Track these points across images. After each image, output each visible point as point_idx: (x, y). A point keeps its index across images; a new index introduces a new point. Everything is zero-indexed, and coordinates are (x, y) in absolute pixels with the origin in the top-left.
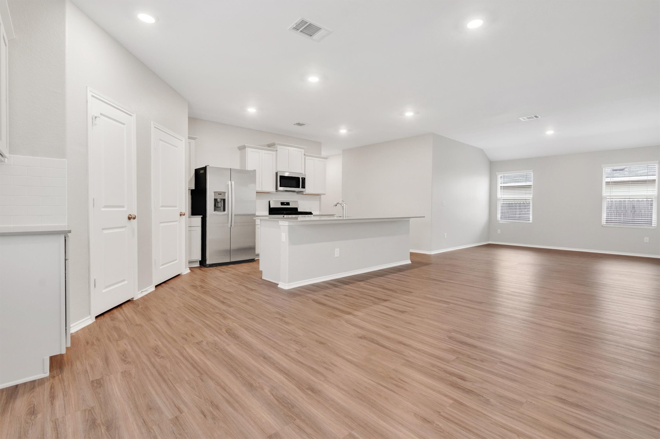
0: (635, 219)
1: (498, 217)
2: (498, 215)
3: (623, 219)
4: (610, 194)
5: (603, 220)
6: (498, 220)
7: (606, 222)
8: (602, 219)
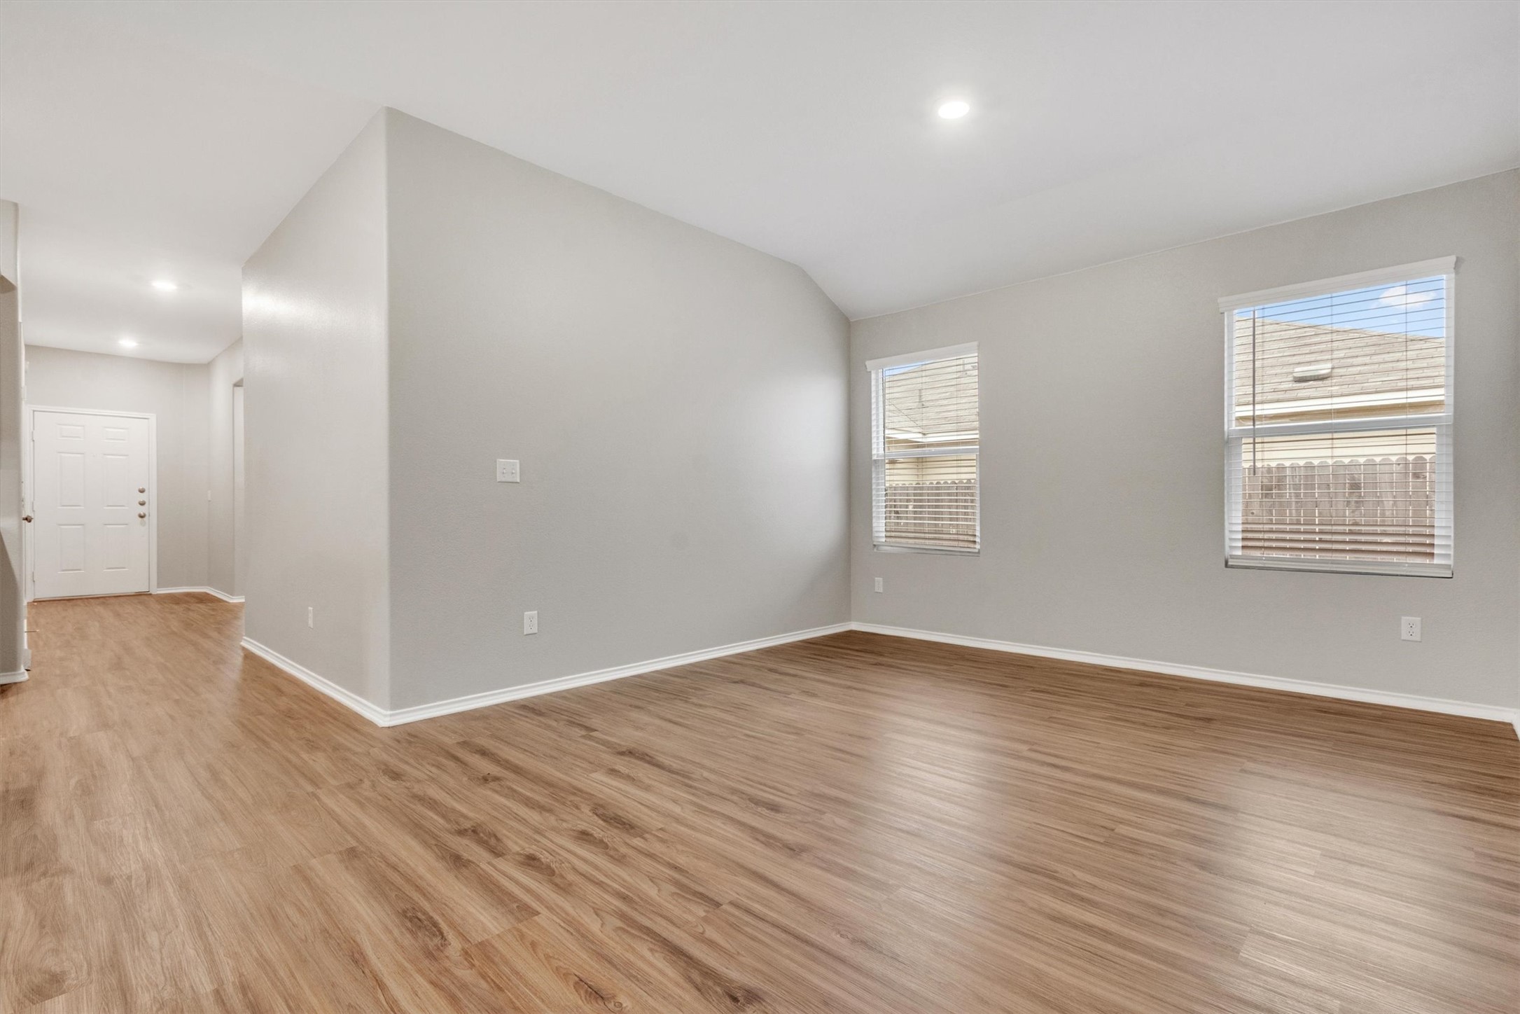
0: (1360, 533)
1: (874, 530)
2: (874, 525)
3: (1321, 532)
4: (1254, 425)
5: (1231, 539)
6: (875, 540)
7: (1243, 547)
8: (1227, 532)
